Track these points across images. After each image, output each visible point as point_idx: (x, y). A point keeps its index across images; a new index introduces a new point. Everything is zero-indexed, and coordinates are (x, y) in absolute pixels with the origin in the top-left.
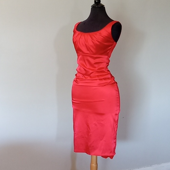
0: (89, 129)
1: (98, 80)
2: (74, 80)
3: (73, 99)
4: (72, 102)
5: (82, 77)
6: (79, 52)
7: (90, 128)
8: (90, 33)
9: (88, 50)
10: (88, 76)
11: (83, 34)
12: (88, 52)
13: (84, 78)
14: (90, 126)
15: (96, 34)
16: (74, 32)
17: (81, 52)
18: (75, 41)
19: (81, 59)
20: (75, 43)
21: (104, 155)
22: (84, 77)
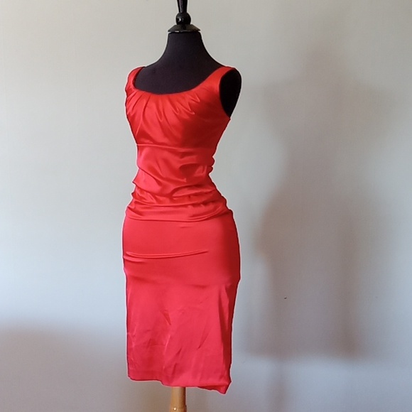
0: (168, 324)
1: (189, 206)
2: (129, 208)
3: (128, 253)
4: (124, 259)
5: (152, 201)
6: (143, 140)
7: (171, 320)
8: (170, 95)
9: (166, 135)
10: (165, 198)
11: (154, 97)
12: (165, 140)
13: (154, 201)
14: (170, 315)
15: (184, 98)
16: (128, 91)
17: (148, 141)
18: (132, 115)
19: (147, 158)
20: (131, 119)
21: (204, 382)
22: (156, 198)
